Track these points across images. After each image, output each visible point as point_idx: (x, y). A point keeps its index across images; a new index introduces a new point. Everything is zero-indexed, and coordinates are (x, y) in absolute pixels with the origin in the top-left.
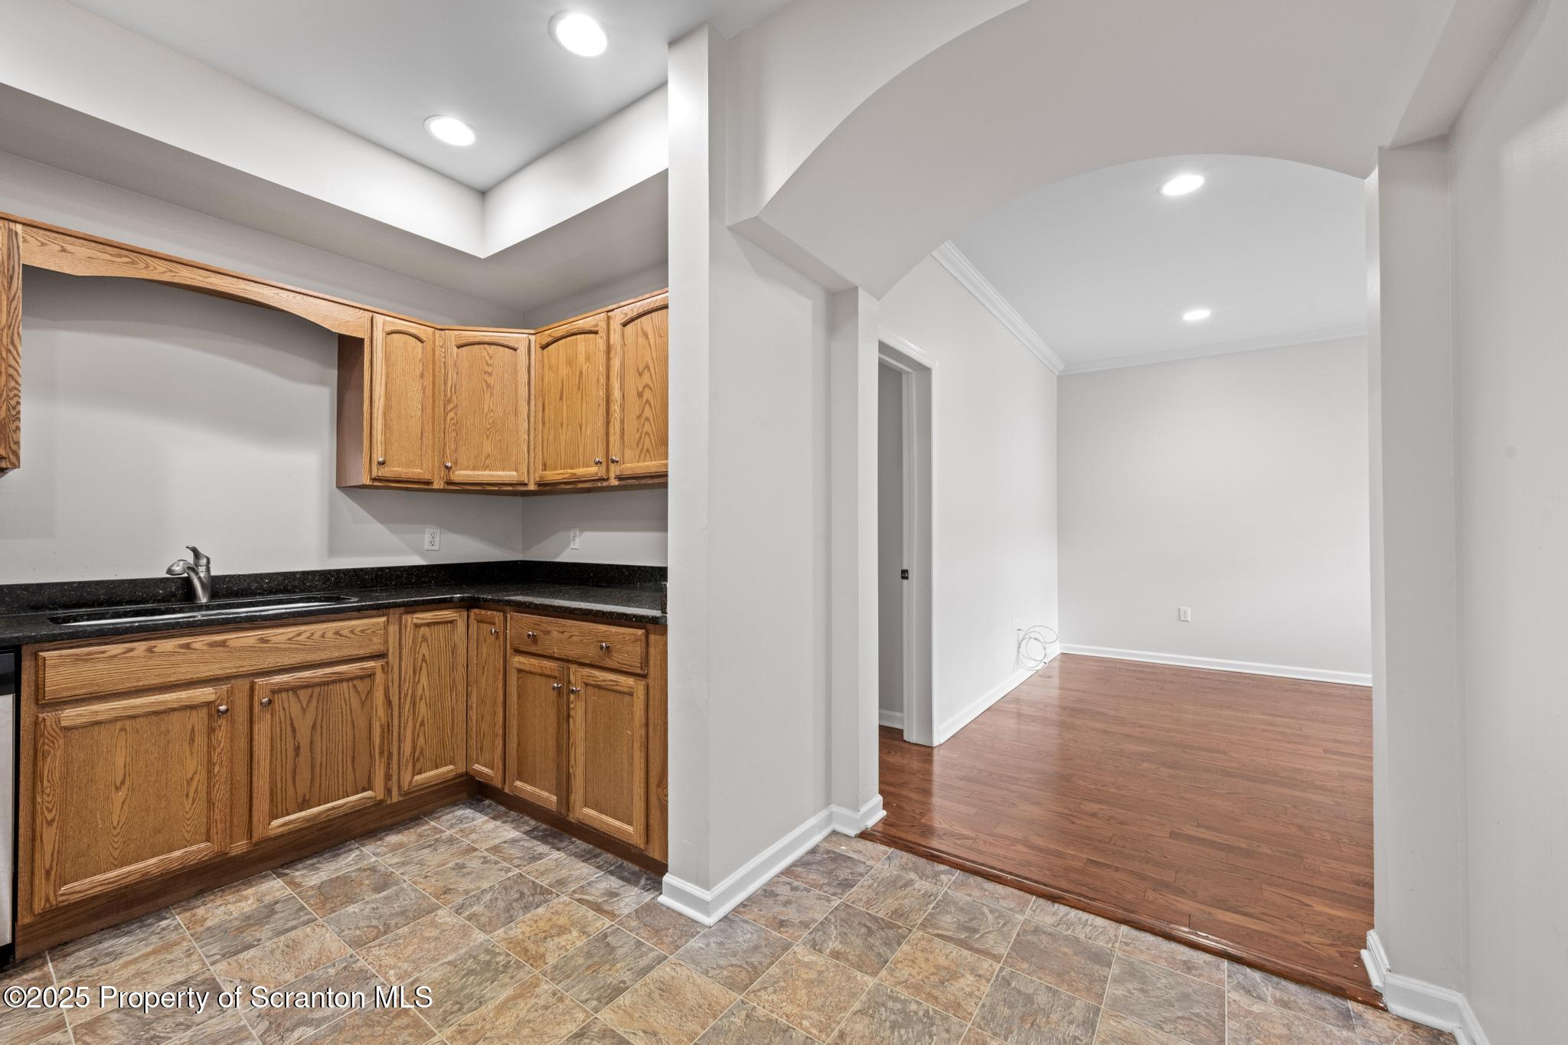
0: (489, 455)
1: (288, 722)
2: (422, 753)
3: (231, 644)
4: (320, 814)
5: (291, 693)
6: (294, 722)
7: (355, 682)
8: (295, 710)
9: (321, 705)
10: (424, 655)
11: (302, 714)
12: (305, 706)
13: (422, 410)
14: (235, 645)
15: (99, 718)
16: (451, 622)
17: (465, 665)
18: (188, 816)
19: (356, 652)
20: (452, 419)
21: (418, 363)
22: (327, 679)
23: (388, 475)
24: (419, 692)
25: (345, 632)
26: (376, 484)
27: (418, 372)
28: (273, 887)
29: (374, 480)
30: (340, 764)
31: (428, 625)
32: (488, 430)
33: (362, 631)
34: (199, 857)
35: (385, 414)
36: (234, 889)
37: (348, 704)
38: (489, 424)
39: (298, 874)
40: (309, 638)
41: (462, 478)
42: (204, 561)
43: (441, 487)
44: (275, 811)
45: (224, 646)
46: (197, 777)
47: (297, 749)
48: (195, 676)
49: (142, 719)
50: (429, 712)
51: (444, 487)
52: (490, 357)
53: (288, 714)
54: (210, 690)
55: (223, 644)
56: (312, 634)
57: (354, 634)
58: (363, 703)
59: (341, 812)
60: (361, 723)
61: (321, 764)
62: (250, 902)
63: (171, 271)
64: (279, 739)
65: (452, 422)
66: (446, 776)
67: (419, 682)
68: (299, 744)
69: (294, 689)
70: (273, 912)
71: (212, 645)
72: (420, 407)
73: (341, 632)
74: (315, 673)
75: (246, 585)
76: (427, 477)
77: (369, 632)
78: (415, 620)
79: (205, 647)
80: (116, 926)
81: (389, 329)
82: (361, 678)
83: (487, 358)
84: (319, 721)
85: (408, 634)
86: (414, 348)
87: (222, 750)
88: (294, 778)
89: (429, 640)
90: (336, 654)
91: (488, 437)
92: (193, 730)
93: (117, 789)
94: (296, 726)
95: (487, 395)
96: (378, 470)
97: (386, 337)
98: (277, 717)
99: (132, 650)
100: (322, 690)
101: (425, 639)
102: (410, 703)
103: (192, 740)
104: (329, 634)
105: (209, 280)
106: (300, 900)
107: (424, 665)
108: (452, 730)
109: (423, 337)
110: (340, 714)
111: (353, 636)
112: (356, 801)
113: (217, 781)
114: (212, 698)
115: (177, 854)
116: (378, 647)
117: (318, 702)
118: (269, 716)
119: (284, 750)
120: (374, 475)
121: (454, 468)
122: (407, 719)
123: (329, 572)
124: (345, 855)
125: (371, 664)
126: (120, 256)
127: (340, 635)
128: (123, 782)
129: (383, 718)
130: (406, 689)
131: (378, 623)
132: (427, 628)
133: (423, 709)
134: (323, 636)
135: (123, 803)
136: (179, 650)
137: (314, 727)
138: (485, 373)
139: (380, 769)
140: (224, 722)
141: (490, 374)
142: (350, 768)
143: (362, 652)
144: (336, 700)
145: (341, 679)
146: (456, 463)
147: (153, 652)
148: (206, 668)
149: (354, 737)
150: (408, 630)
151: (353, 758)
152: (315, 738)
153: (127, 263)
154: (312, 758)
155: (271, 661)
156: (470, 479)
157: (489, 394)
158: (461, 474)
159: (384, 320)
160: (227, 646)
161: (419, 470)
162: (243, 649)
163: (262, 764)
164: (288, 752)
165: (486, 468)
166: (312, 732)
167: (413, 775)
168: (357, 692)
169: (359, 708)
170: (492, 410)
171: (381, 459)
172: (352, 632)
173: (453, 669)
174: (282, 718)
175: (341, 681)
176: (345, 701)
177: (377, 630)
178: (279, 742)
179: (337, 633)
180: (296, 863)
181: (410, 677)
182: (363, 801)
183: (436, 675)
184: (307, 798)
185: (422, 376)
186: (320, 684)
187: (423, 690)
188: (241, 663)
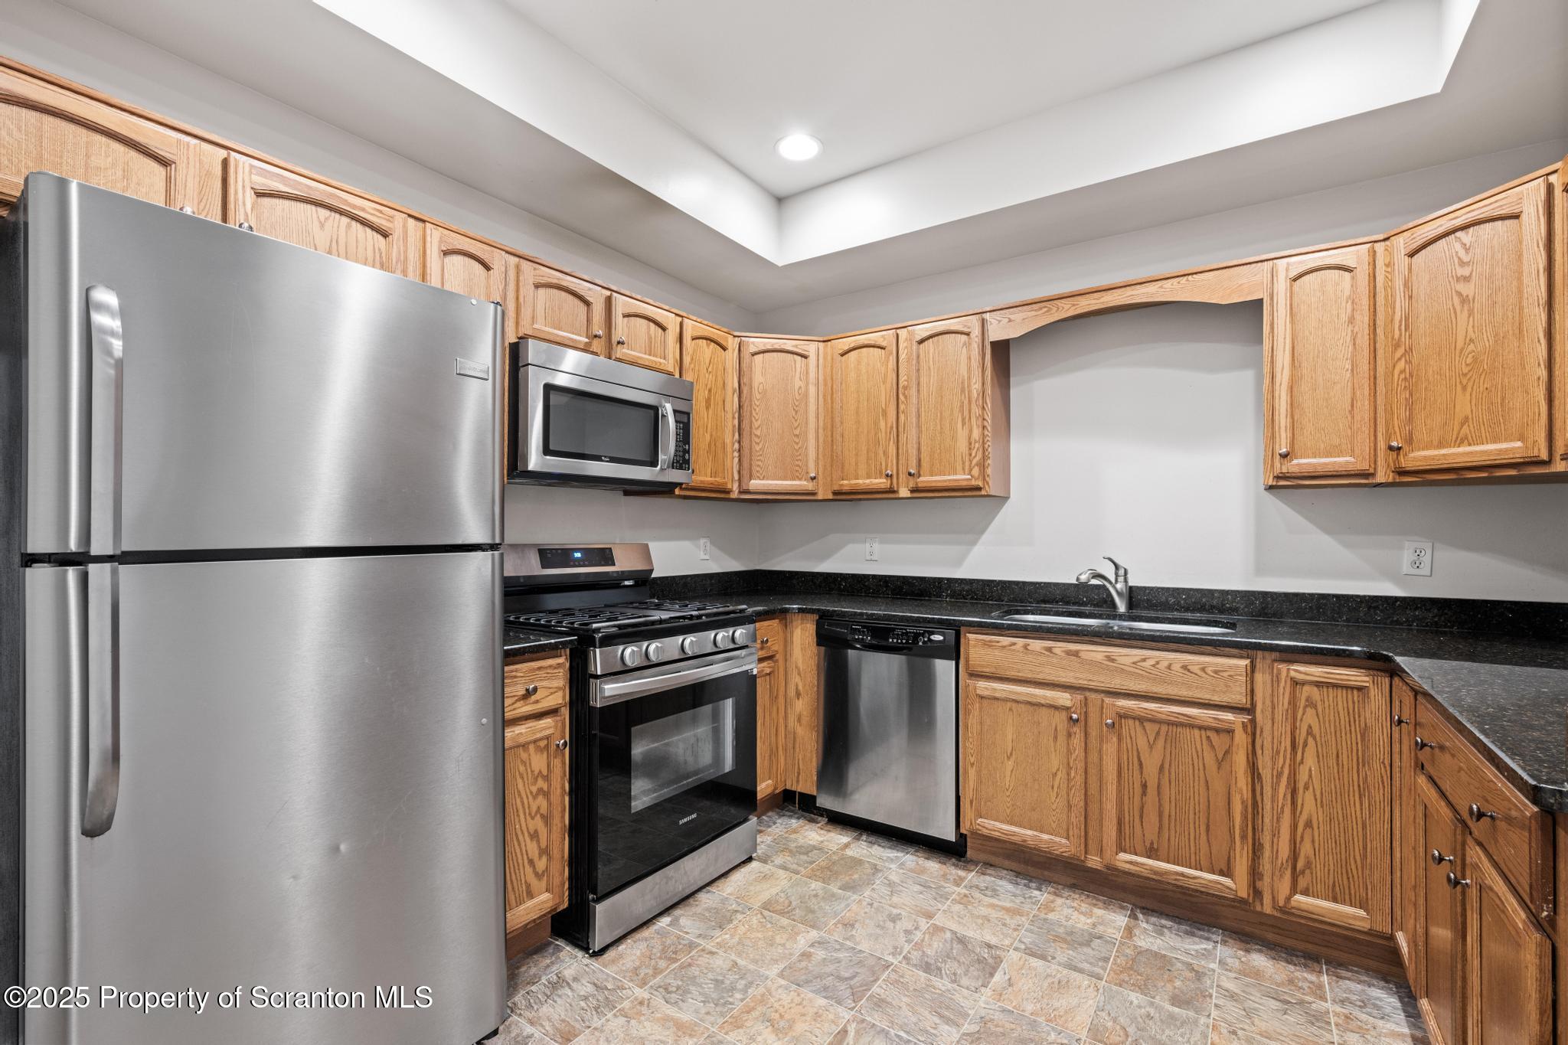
0: (1466, 419)
1: (1135, 754)
2: (1308, 865)
3: (1081, 654)
4: (1167, 873)
5: (1137, 722)
6: (1141, 755)
7: (1209, 733)
8: (1142, 742)
9: (1168, 746)
10: (1310, 727)
11: (1149, 750)
12: (1151, 743)
13: (1352, 370)
14: (1086, 658)
15: (997, 695)
16: (1360, 689)
17: (1387, 762)
18: (1054, 807)
19: (1208, 696)
20: (1402, 371)
21: (1344, 304)
22: (1172, 719)
23: (1296, 470)
24: (1303, 777)
25: (1195, 669)
26: (1282, 483)
27: (1344, 317)
28: (1114, 920)
29: (1278, 478)
30: (1192, 825)
31: (1318, 685)
32: (1465, 375)
33: (1216, 672)
34: (1061, 850)
35: (1291, 389)
36: (1094, 901)
37: (1201, 758)
38: (1467, 365)
39: (1144, 924)
40: (1153, 666)
41: (1418, 463)
42: (1121, 572)
43: (1390, 480)
44: (1123, 844)
45: (1077, 657)
46: (1059, 773)
47: (1144, 786)
48: (1056, 679)
49: (1023, 706)
50: (1320, 813)
51: (1394, 479)
52: (1467, 250)
53: (1134, 744)
54: (1067, 695)
55: (1076, 654)
56: (1158, 663)
57: (1206, 673)
58: (1220, 764)
59: (1192, 884)
60: (1218, 786)
61: (1169, 816)
62: (1089, 921)
63: (1074, 305)
64: (1126, 768)
65: (1402, 376)
66: (1351, 921)
67: (1302, 762)
68: (1146, 782)
69: (1141, 720)
70: (1088, 944)
71: (1069, 653)
72: (1348, 366)
73: (1189, 667)
74: (1161, 708)
75: (1163, 599)
76: (1364, 466)
77: (1225, 674)
78: (1293, 674)
79: (1063, 654)
80: (1018, 874)
81: (1293, 273)
82: (1217, 731)
83: (1462, 253)
84: (1167, 766)
85: (1281, 690)
86: (1337, 284)
87: (1077, 757)
88: (1141, 817)
89: (1319, 704)
90: (1184, 693)
91: (1464, 388)
92: (1056, 729)
93: (1009, 758)
94: (1143, 761)
95: (1463, 316)
96: (1281, 464)
97: (1291, 286)
98: (1125, 745)
99: (1014, 644)
100: (1170, 730)
101: (1310, 703)
102: (1287, 787)
103: (1056, 738)
104: (1176, 667)
105: (1102, 300)
106: (1115, 950)
107: (1310, 739)
108: (1364, 857)
109: (1351, 264)
110: (1191, 767)
111: (1204, 675)
112: (1210, 881)
113: (1073, 786)
114: (1068, 704)
115: (1045, 837)
116: (1239, 697)
117: (1165, 742)
118: (1115, 739)
119: (1131, 784)
120: (1277, 471)
121: (1406, 448)
122: (1282, 808)
123: (1253, 593)
124: (1197, 940)
125: (1229, 716)
126: (1041, 309)
127: (1189, 671)
128: (1011, 754)
129: (1245, 792)
130: (1280, 766)
131: (1237, 667)
132: (1315, 689)
133: (1308, 804)
134: (1169, 667)
135: (1012, 771)
136: (1044, 652)
137: (1162, 768)
138: (1458, 279)
139: (1241, 857)
140: (1078, 731)
141: (1467, 279)
142: (1204, 837)
143: (1217, 699)
144: (1186, 746)
145: (1191, 725)
146: (1410, 440)
147: (1027, 649)
148: (1063, 675)
149: (1209, 801)
150: (1282, 684)
151: (1208, 826)
152: (1162, 783)
153: (1046, 312)
154: (1160, 805)
155: (1117, 683)
156: (1432, 463)
157: (1466, 313)
158: (1419, 457)
159: (1288, 264)
160: (1079, 657)
161: (1348, 459)
162: (1093, 663)
163: (1109, 787)
164: (1135, 786)
165: (1461, 441)
166: (1159, 773)
167: (1294, 890)
168: (1212, 747)
169: (1214, 768)
170: (1471, 340)
171: (1284, 450)
172: (1203, 670)
173: (1363, 762)
174: (1129, 746)
175: (1192, 726)
176: (1197, 752)
177: (1237, 675)
178: (1126, 772)
179: (1185, 667)
180: (1155, 914)
181: (1285, 751)
182: (1219, 886)
183: (1332, 762)
184: (1155, 846)
185: (1351, 320)
186: (1169, 723)
187: (1310, 776)
188: (1091, 677)
